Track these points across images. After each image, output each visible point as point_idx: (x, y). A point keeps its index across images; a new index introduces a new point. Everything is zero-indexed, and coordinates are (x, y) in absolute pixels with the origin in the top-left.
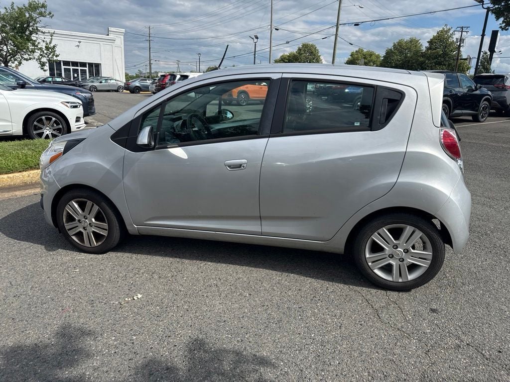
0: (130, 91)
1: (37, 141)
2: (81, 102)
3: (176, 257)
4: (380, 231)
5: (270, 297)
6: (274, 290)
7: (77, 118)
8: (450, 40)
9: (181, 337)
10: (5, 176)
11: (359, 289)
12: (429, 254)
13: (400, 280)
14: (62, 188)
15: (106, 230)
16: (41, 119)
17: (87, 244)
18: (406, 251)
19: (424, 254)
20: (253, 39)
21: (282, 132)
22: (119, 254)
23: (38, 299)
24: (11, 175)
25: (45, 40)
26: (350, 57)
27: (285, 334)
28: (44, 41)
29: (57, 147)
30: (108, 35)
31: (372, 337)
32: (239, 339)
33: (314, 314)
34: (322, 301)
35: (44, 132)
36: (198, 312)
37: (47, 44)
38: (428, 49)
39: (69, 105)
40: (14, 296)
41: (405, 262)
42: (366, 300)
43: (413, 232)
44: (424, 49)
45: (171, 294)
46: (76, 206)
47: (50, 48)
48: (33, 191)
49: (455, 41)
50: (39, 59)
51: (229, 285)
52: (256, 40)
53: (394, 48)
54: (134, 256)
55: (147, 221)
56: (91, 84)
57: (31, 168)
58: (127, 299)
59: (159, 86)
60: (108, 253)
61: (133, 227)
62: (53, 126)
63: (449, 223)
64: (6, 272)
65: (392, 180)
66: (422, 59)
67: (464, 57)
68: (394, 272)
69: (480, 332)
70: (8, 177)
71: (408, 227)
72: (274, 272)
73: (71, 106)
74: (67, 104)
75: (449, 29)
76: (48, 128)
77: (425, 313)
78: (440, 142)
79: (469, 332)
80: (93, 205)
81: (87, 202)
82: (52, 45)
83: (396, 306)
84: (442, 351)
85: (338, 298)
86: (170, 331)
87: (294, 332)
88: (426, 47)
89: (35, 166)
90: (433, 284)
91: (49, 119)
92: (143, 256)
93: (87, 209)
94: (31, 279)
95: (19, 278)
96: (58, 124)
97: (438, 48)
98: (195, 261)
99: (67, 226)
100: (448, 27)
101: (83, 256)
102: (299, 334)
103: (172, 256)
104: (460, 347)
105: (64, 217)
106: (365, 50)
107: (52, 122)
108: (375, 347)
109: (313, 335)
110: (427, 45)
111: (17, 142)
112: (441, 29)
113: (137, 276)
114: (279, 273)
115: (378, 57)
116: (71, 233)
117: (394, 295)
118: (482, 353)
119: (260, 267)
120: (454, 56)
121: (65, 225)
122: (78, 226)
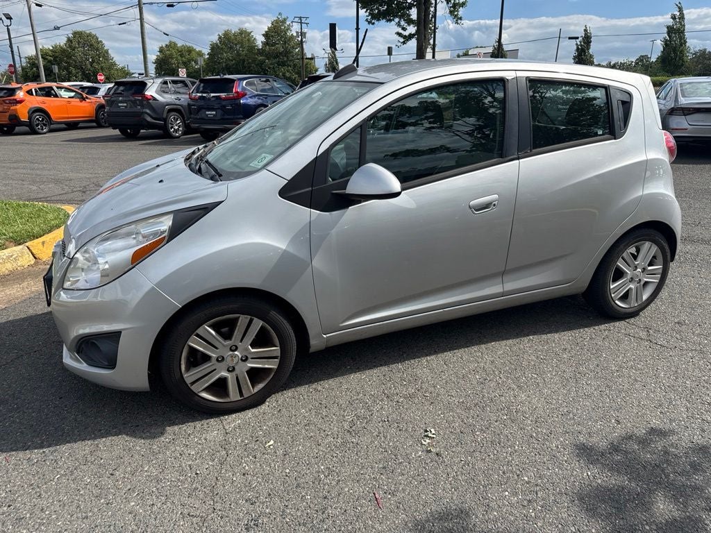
4: (624, 255)
8: (289, 34)
12: (659, 267)
13: (637, 304)
14: (184, 307)
15: (276, 358)
18: (643, 270)
19: (655, 269)
20: (1, 19)
21: (531, 150)
26: (159, 54)
38: (265, 44)
41: (641, 283)
43: (650, 248)
44: (259, 44)
46: (213, 332)
49: (295, 34)
53: (220, 42)
55: (344, 322)
58: (423, 442)
61: (320, 339)
65: (639, 193)
66: (260, 58)
67: (309, 56)
68: (632, 297)
71: (647, 243)
72: (511, 342)
75: (285, 20)
80: (251, 321)
81: (237, 319)
88: (262, 42)
93: (238, 333)
97: (278, 44)
98: (408, 363)
99: (189, 377)
100: (283, 17)
103: (369, 367)
105: (182, 360)
106: (179, 45)
110: (263, 39)
112: (275, 19)
115: (200, 54)
120: (297, 54)
121: (185, 376)
122: (215, 370)
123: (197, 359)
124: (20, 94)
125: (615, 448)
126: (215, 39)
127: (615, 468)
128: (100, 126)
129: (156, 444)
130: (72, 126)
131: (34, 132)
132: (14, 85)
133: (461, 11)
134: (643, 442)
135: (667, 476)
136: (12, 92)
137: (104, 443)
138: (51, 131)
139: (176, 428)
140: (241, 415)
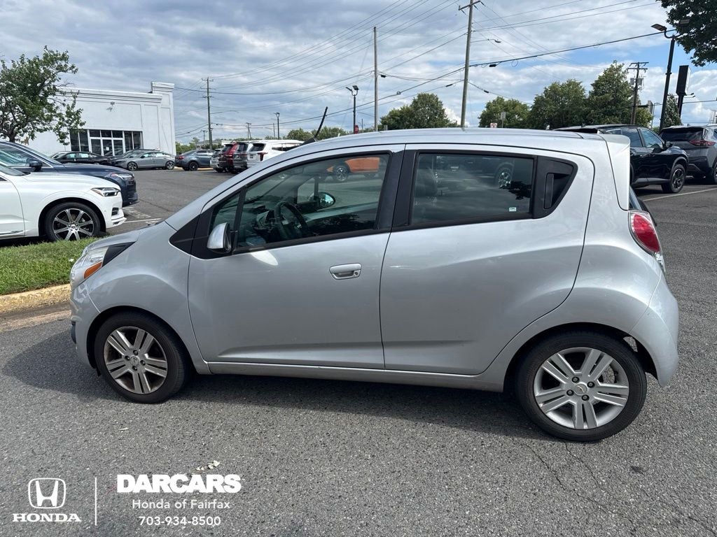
0: (184, 168)
1: (59, 244)
2: (118, 187)
3: (264, 404)
4: (553, 358)
5: (401, 459)
6: (407, 448)
7: (114, 209)
8: (623, 81)
9: (280, 521)
10: (17, 296)
11: (527, 441)
12: (623, 387)
13: (585, 427)
14: (102, 313)
15: (164, 369)
16: (65, 213)
18: (591, 384)
19: (616, 388)
20: (351, 90)
21: (409, 224)
22: (183, 403)
23: (72, 473)
24: (25, 294)
25: (66, 103)
26: (485, 109)
27: (428, 512)
28: (64, 104)
29: (94, 256)
30: (151, 92)
31: (552, 512)
32: (363, 522)
33: (467, 482)
34: (476, 462)
35: (68, 231)
36: (301, 484)
37: (68, 108)
38: (593, 94)
39: (102, 192)
40: (39, 470)
41: (591, 401)
42: (539, 457)
43: (600, 358)
44: (587, 94)
45: (261, 459)
46: (123, 337)
47: (73, 114)
48: (56, 316)
49: (629, 82)
50: (57, 129)
51: (342, 442)
52: (355, 92)
53: (545, 96)
54: (205, 405)
55: (221, 354)
56: (128, 160)
57: (54, 283)
58: (198, 469)
59: (223, 159)
60: (167, 402)
61: (203, 364)
62: (80, 222)
63: (649, 343)
64: (26, 435)
66: (585, 109)
67: (644, 103)
68: (576, 416)
69: (705, 498)
70: (22, 297)
71: (593, 350)
72: (404, 422)
73: (106, 193)
74: (100, 191)
75: (620, 67)
76: (74, 225)
77: (625, 473)
78: (631, 230)
79: (690, 499)
80: (146, 335)
81: (136, 331)
82: (75, 110)
83: (582, 464)
84: (655, 529)
85: (498, 456)
86: (263, 515)
87: (440, 509)
88: (590, 92)
89: (59, 279)
90: (631, 430)
91: (75, 213)
92: (218, 405)
93: (138, 340)
94: (62, 445)
95: (44, 444)
96: (87, 219)
97: (607, 93)
98: (290, 410)
99: (110, 365)
100: (618, 64)
101: (133, 407)
102: (448, 511)
103: (257, 404)
104: (679, 522)
105: (105, 353)
106: (506, 100)
107: (79, 216)
108: (558, 527)
109: (467, 513)
110: (592, 89)
111: (32, 247)
112: (609, 67)
113: (211, 433)
114: (412, 423)
115: (524, 107)
116: (115, 375)
117: (577, 448)
118: (711, 530)
119: (383, 415)
120: (629, 102)
121: (107, 364)
122: (124, 365)
126: (541, 92)
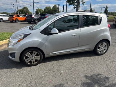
4: (100, 44)
8: (56, 7)
12: (107, 47)
13: (103, 53)
14: (25, 49)
15: (39, 58)
17: (33, 64)
20: (13, 5)
41: (103, 49)
43: (105, 44)
46: (29, 53)
55: (51, 53)
61: (47, 56)
63: (110, 41)
65: (103, 34)
66: (52, 11)
72: (80, 58)
75: (56, 5)
80: (35, 52)
97: (55, 9)
99: (26, 60)
103: (55, 61)
106: (39, 9)
110: (52, 8)
112: (54, 5)
115: (42, 10)
120: (58, 10)
122: (30, 59)
123: (27, 57)
124: (14, 16)
125: (92, 76)
126: (45, 8)
127: (90, 80)
128: (26, 21)
129: (20, 70)
130: (22, 21)
131: (16, 22)
132: (13, 15)
133: (84, 3)
134: (97, 76)
135: (99, 82)
136: (13, 16)
137: (12, 69)
138: (18, 22)
139: (24, 68)
140: (34, 67)
